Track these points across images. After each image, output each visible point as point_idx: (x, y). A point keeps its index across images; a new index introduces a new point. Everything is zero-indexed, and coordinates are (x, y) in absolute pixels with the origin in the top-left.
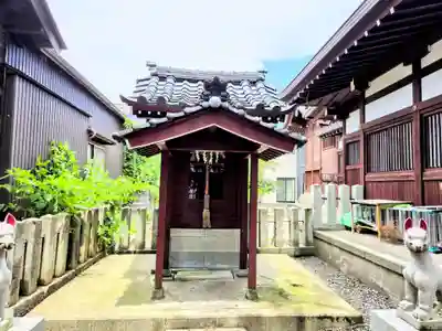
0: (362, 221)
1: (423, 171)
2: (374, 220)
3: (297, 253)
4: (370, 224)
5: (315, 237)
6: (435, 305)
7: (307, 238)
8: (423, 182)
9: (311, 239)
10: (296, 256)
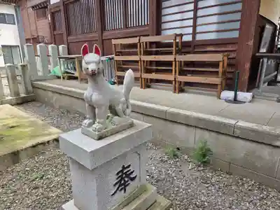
0: (67, 70)
1: (102, 33)
2: (75, 69)
3: (19, 102)
4: (72, 72)
5: (33, 87)
6: (108, 117)
7: (26, 88)
8: (103, 40)
9: (30, 88)
10: (18, 104)
